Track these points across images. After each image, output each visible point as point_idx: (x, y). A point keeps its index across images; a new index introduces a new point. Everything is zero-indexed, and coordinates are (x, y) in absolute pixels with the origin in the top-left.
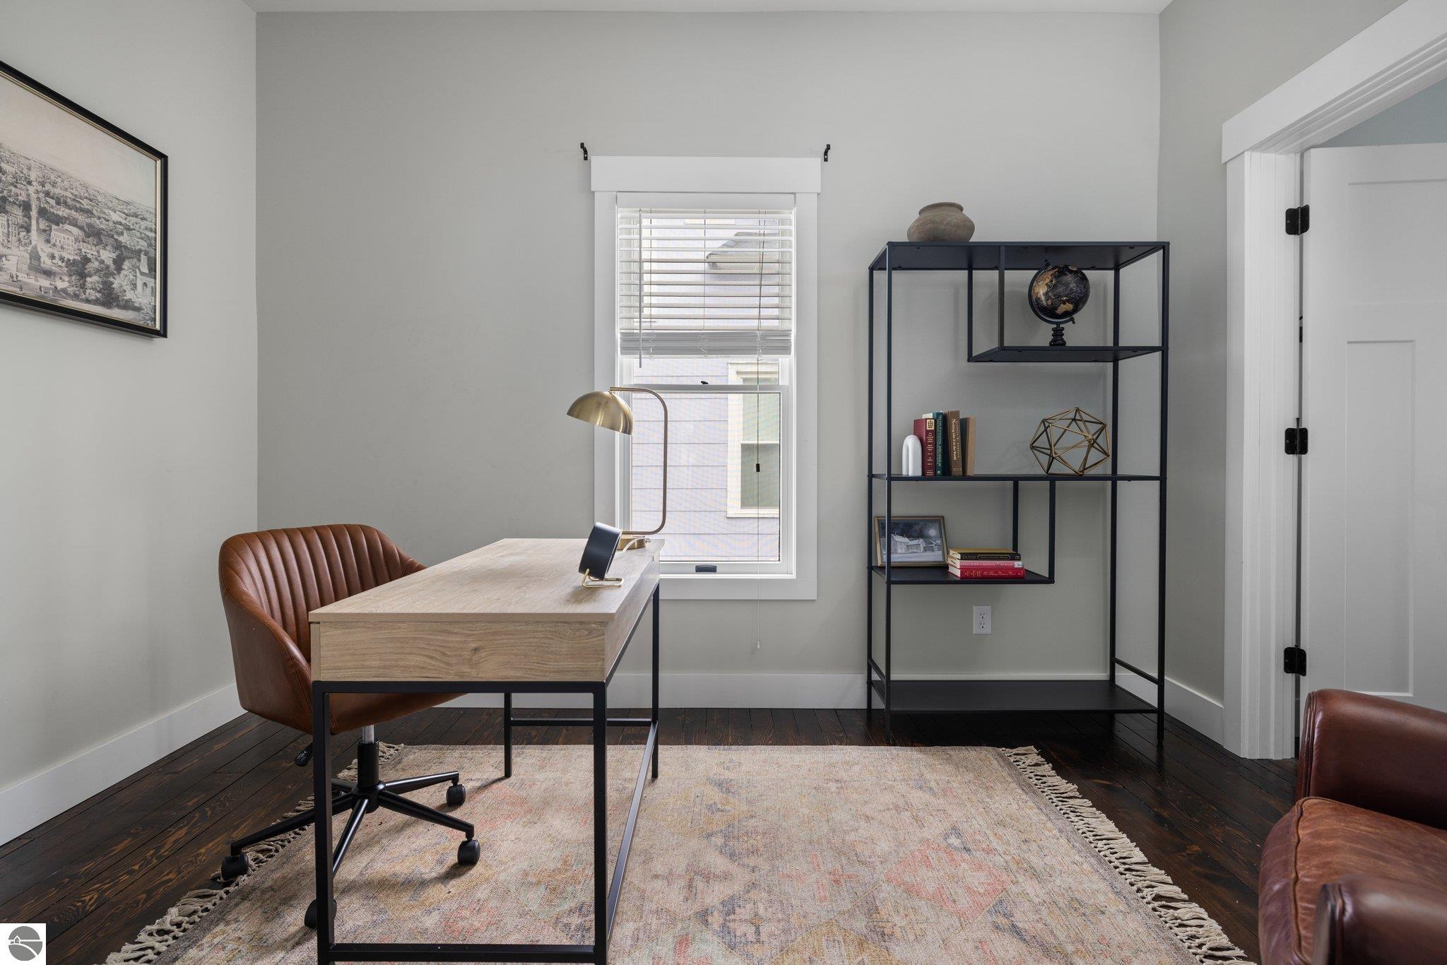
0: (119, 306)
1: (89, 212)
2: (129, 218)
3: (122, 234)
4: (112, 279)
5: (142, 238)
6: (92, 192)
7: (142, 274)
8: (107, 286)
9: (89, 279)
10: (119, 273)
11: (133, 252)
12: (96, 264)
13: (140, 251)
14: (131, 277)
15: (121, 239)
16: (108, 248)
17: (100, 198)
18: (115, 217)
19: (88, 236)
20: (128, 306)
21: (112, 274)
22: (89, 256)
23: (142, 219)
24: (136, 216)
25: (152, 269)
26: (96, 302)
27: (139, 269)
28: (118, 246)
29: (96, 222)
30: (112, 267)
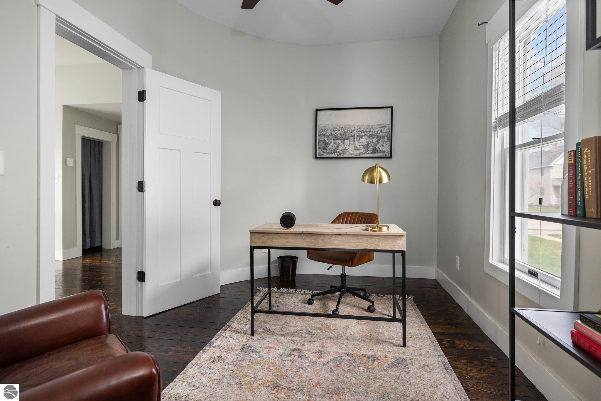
0: (377, 153)
1: (370, 131)
2: (381, 128)
3: (379, 133)
4: (376, 146)
5: (386, 132)
6: (370, 126)
7: (385, 142)
8: (375, 148)
9: (369, 148)
10: (378, 144)
11: (382, 137)
12: (372, 144)
13: (385, 136)
14: (382, 144)
15: (379, 135)
16: (375, 138)
17: (373, 127)
18: (377, 130)
19: (369, 137)
20: (381, 152)
21: (376, 145)
22: (369, 142)
23: (385, 127)
24: (384, 127)
25: (388, 140)
26: (371, 153)
27: (385, 141)
28: (378, 137)
29: (372, 133)
30: (376, 143)
